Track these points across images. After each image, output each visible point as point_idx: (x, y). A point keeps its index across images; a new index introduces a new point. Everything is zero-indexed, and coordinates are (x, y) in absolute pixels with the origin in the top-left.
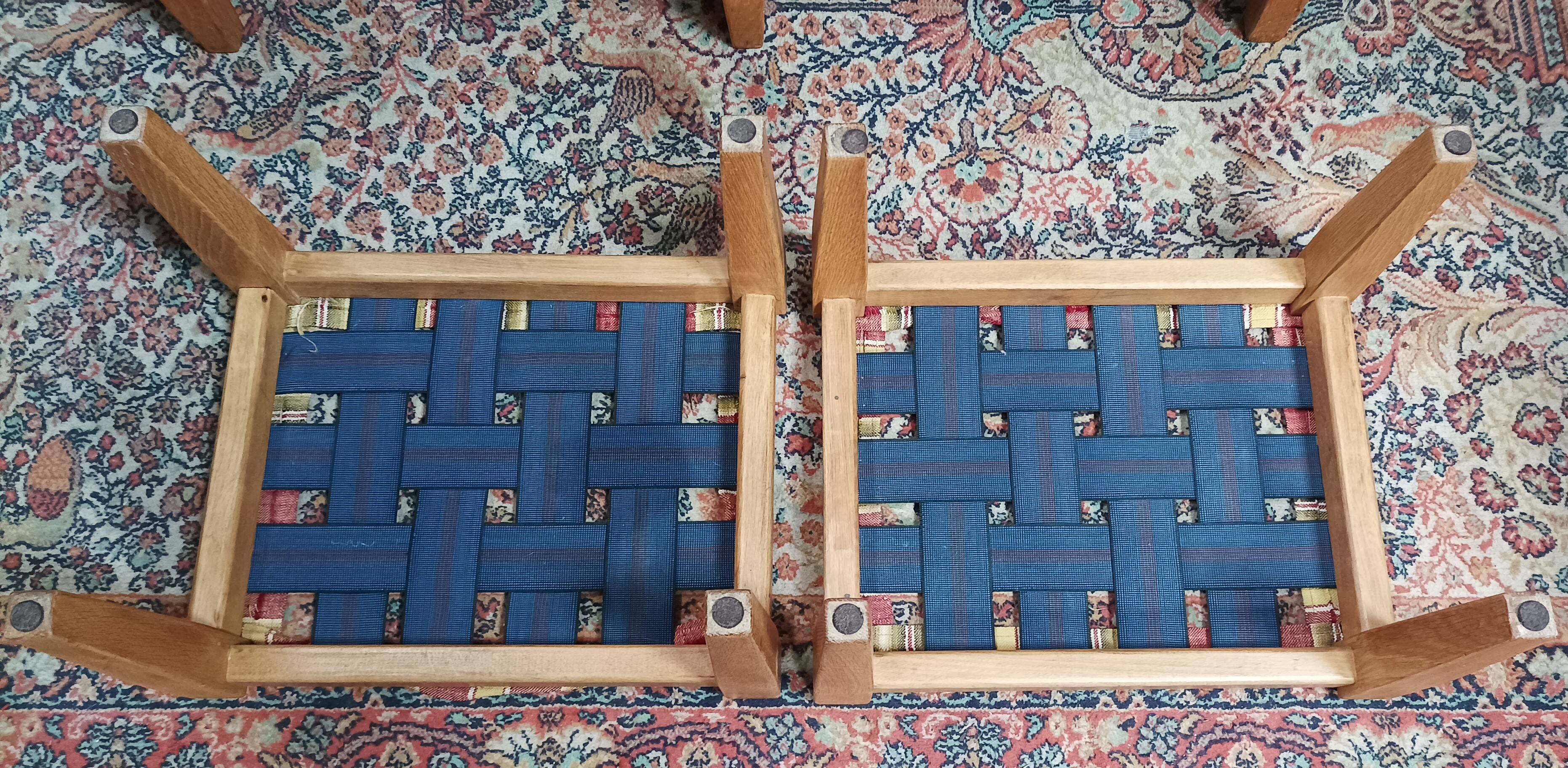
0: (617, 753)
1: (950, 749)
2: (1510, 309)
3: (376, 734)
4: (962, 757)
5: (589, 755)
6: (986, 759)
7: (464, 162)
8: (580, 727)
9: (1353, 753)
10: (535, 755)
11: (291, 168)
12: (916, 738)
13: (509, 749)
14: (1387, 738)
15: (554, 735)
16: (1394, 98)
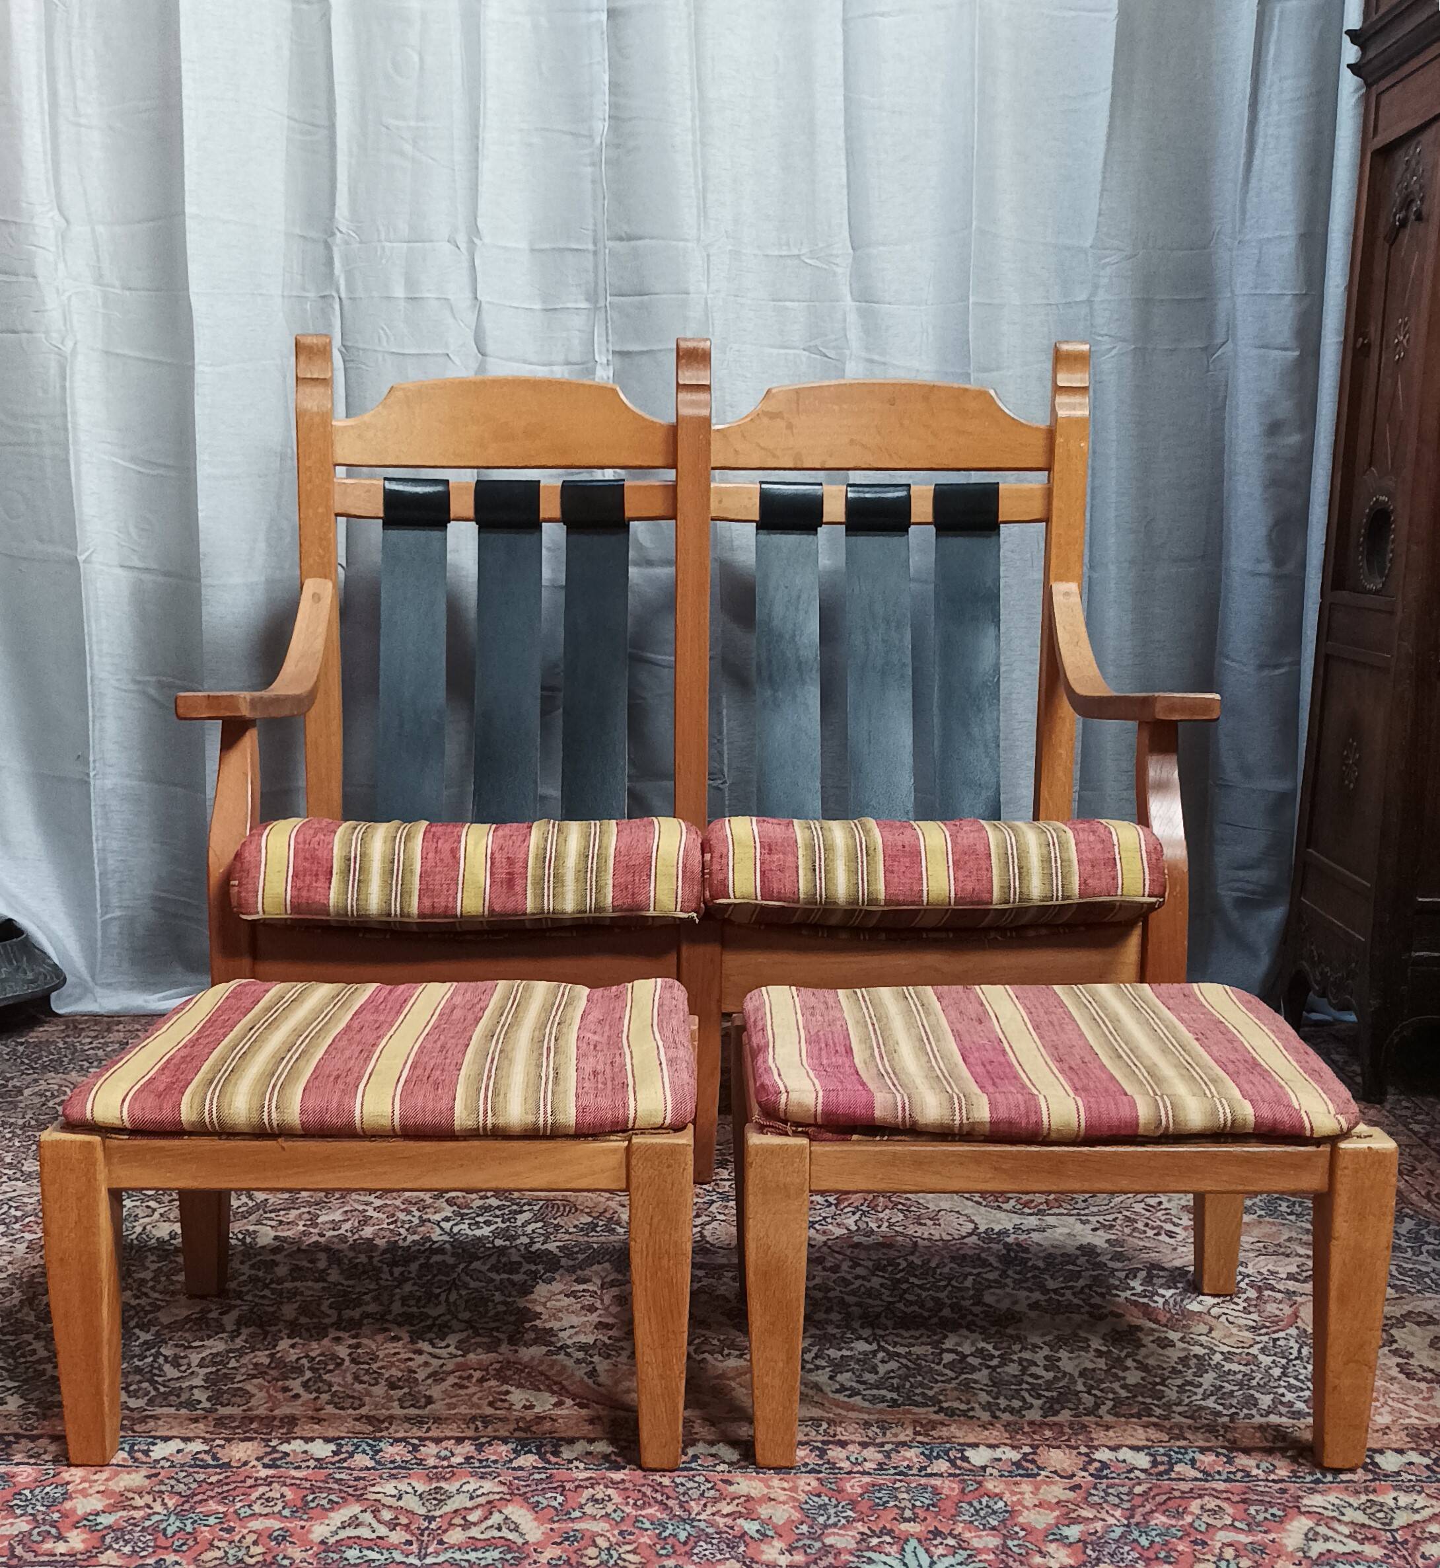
0: (511, 1494)
1: (880, 1498)
2: (1401, 1298)
3: (250, 1482)
4: (892, 1504)
5: (478, 1496)
6: (918, 1503)
7: (400, 1234)
8: (471, 1480)
9: (1330, 1507)
10: (420, 1495)
11: (240, 1236)
12: (841, 1491)
13: (394, 1492)
14: (1364, 1498)
15: (442, 1484)
16: (1255, 1217)
